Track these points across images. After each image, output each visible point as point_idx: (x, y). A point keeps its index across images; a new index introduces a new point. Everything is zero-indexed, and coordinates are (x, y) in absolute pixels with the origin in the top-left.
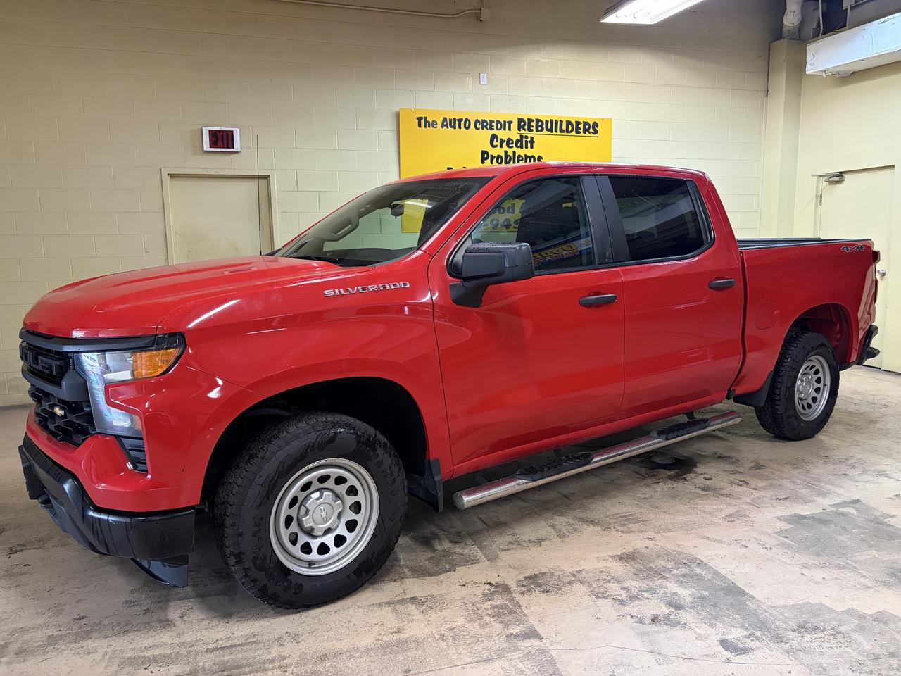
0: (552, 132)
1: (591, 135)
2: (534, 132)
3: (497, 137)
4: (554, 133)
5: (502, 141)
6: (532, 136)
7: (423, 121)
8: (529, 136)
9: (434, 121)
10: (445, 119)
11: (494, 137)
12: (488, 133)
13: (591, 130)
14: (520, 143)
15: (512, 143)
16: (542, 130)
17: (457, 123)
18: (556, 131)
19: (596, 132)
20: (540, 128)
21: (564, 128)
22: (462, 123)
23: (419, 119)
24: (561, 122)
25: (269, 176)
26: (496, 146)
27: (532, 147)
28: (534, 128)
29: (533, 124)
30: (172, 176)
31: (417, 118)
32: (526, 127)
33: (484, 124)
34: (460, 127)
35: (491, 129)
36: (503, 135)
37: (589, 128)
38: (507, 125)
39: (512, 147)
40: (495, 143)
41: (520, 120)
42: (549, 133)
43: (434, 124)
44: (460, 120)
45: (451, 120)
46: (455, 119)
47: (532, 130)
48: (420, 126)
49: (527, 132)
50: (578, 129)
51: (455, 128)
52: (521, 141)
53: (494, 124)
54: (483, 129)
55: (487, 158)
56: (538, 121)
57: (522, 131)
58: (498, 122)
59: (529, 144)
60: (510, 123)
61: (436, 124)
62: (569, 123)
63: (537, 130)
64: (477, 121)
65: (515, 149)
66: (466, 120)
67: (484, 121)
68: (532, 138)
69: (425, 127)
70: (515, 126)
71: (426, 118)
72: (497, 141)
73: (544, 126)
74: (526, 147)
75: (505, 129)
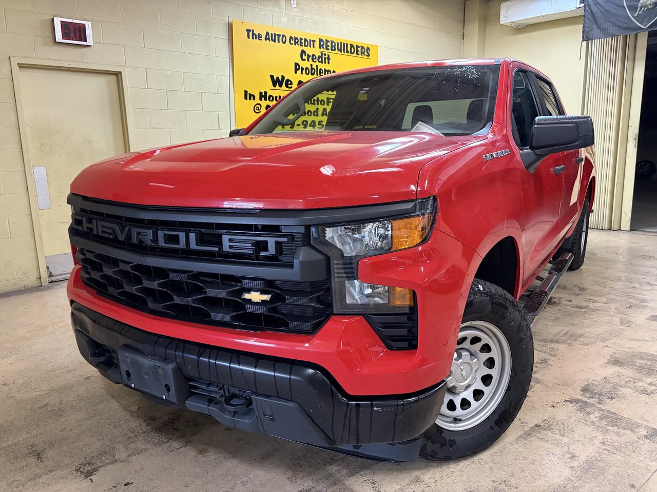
0: (341, 52)
1: (366, 57)
2: (330, 51)
3: (305, 52)
4: (343, 53)
5: (309, 56)
6: (329, 54)
7: (251, 33)
8: (327, 54)
9: (259, 34)
10: (267, 34)
11: (303, 52)
12: (299, 49)
13: (366, 53)
14: (321, 59)
15: (316, 59)
16: (335, 50)
17: (277, 37)
18: (344, 52)
19: (368, 55)
20: (333, 48)
21: (349, 50)
22: (281, 38)
23: (248, 31)
24: (347, 44)
25: (120, 72)
26: (305, 60)
27: (329, 63)
28: (330, 48)
29: (329, 44)
30: (21, 66)
31: (247, 30)
32: (324, 46)
33: (296, 41)
34: (279, 42)
35: (301, 45)
36: (309, 51)
37: (364, 51)
38: (312, 43)
39: (316, 62)
40: (304, 57)
41: (321, 40)
42: (339, 52)
43: (259, 36)
44: (279, 36)
45: (272, 34)
46: (275, 34)
47: (328, 49)
48: (249, 37)
49: (325, 50)
50: (357, 51)
51: (274, 41)
52: (321, 57)
53: (303, 41)
54: (295, 45)
55: (298, 69)
56: (332, 42)
57: (322, 49)
58: (306, 40)
59: (327, 60)
60: (314, 41)
61: (261, 37)
62: (352, 46)
63: (332, 50)
64: (291, 38)
65: (317, 63)
66: (284, 36)
67: (296, 38)
68: (328, 56)
69: (253, 38)
70: (317, 44)
71: (253, 31)
72: (305, 56)
73: (336, 47)
74: (325, 63)
75: (310, 47)
